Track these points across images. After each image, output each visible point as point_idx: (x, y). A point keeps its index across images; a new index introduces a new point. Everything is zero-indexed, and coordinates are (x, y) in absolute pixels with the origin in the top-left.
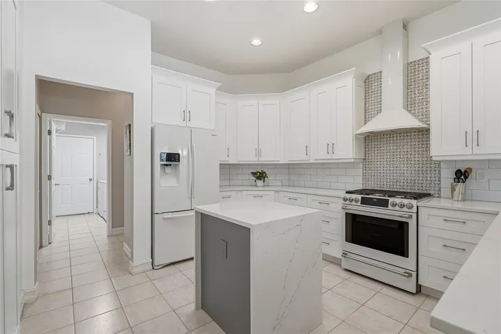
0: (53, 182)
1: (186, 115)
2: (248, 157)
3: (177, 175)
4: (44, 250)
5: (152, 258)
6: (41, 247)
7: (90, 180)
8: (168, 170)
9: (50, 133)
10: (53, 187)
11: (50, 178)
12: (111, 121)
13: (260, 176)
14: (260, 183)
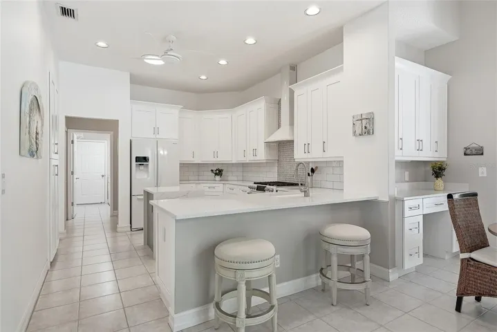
0: (75, 176)
1: (156, 130)
2: (210, 159)
3: (148, 171)
4: (69, 221)
5: (131, 223)
6: (67, 220)
7: (103, 176)
8: (142, 167)
9: (73, 142)
10: (75, 180)
11: (72, 173)
12: (112, 133)
13: (219, 172)
14: (218, 178)
